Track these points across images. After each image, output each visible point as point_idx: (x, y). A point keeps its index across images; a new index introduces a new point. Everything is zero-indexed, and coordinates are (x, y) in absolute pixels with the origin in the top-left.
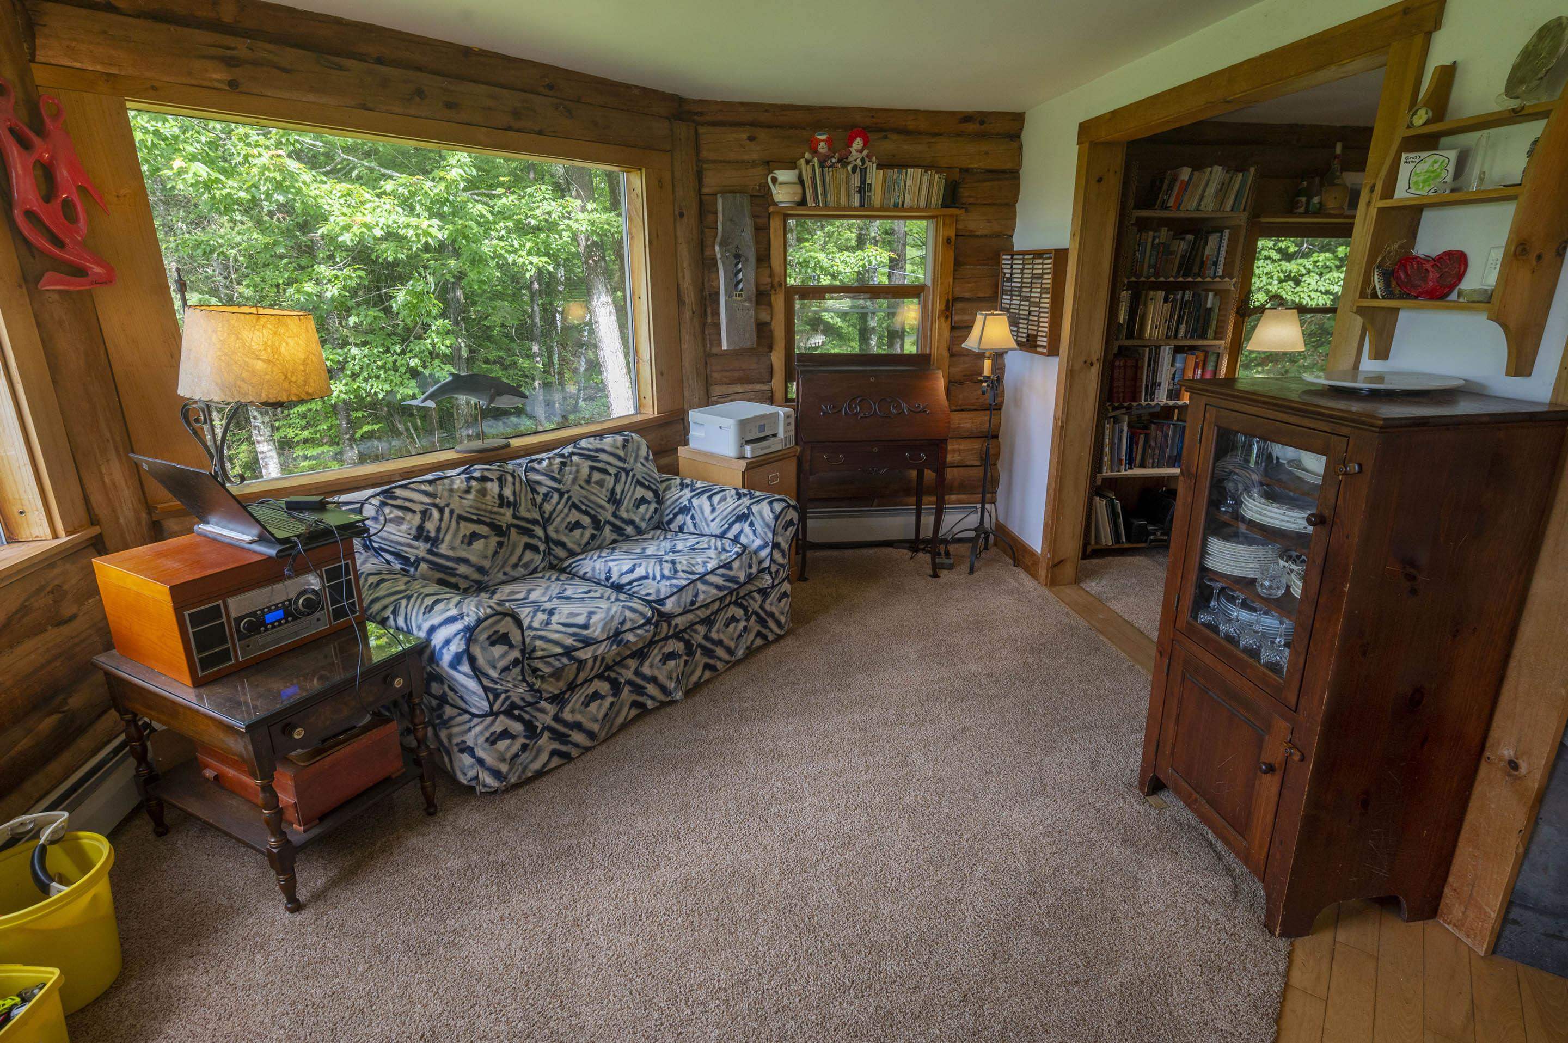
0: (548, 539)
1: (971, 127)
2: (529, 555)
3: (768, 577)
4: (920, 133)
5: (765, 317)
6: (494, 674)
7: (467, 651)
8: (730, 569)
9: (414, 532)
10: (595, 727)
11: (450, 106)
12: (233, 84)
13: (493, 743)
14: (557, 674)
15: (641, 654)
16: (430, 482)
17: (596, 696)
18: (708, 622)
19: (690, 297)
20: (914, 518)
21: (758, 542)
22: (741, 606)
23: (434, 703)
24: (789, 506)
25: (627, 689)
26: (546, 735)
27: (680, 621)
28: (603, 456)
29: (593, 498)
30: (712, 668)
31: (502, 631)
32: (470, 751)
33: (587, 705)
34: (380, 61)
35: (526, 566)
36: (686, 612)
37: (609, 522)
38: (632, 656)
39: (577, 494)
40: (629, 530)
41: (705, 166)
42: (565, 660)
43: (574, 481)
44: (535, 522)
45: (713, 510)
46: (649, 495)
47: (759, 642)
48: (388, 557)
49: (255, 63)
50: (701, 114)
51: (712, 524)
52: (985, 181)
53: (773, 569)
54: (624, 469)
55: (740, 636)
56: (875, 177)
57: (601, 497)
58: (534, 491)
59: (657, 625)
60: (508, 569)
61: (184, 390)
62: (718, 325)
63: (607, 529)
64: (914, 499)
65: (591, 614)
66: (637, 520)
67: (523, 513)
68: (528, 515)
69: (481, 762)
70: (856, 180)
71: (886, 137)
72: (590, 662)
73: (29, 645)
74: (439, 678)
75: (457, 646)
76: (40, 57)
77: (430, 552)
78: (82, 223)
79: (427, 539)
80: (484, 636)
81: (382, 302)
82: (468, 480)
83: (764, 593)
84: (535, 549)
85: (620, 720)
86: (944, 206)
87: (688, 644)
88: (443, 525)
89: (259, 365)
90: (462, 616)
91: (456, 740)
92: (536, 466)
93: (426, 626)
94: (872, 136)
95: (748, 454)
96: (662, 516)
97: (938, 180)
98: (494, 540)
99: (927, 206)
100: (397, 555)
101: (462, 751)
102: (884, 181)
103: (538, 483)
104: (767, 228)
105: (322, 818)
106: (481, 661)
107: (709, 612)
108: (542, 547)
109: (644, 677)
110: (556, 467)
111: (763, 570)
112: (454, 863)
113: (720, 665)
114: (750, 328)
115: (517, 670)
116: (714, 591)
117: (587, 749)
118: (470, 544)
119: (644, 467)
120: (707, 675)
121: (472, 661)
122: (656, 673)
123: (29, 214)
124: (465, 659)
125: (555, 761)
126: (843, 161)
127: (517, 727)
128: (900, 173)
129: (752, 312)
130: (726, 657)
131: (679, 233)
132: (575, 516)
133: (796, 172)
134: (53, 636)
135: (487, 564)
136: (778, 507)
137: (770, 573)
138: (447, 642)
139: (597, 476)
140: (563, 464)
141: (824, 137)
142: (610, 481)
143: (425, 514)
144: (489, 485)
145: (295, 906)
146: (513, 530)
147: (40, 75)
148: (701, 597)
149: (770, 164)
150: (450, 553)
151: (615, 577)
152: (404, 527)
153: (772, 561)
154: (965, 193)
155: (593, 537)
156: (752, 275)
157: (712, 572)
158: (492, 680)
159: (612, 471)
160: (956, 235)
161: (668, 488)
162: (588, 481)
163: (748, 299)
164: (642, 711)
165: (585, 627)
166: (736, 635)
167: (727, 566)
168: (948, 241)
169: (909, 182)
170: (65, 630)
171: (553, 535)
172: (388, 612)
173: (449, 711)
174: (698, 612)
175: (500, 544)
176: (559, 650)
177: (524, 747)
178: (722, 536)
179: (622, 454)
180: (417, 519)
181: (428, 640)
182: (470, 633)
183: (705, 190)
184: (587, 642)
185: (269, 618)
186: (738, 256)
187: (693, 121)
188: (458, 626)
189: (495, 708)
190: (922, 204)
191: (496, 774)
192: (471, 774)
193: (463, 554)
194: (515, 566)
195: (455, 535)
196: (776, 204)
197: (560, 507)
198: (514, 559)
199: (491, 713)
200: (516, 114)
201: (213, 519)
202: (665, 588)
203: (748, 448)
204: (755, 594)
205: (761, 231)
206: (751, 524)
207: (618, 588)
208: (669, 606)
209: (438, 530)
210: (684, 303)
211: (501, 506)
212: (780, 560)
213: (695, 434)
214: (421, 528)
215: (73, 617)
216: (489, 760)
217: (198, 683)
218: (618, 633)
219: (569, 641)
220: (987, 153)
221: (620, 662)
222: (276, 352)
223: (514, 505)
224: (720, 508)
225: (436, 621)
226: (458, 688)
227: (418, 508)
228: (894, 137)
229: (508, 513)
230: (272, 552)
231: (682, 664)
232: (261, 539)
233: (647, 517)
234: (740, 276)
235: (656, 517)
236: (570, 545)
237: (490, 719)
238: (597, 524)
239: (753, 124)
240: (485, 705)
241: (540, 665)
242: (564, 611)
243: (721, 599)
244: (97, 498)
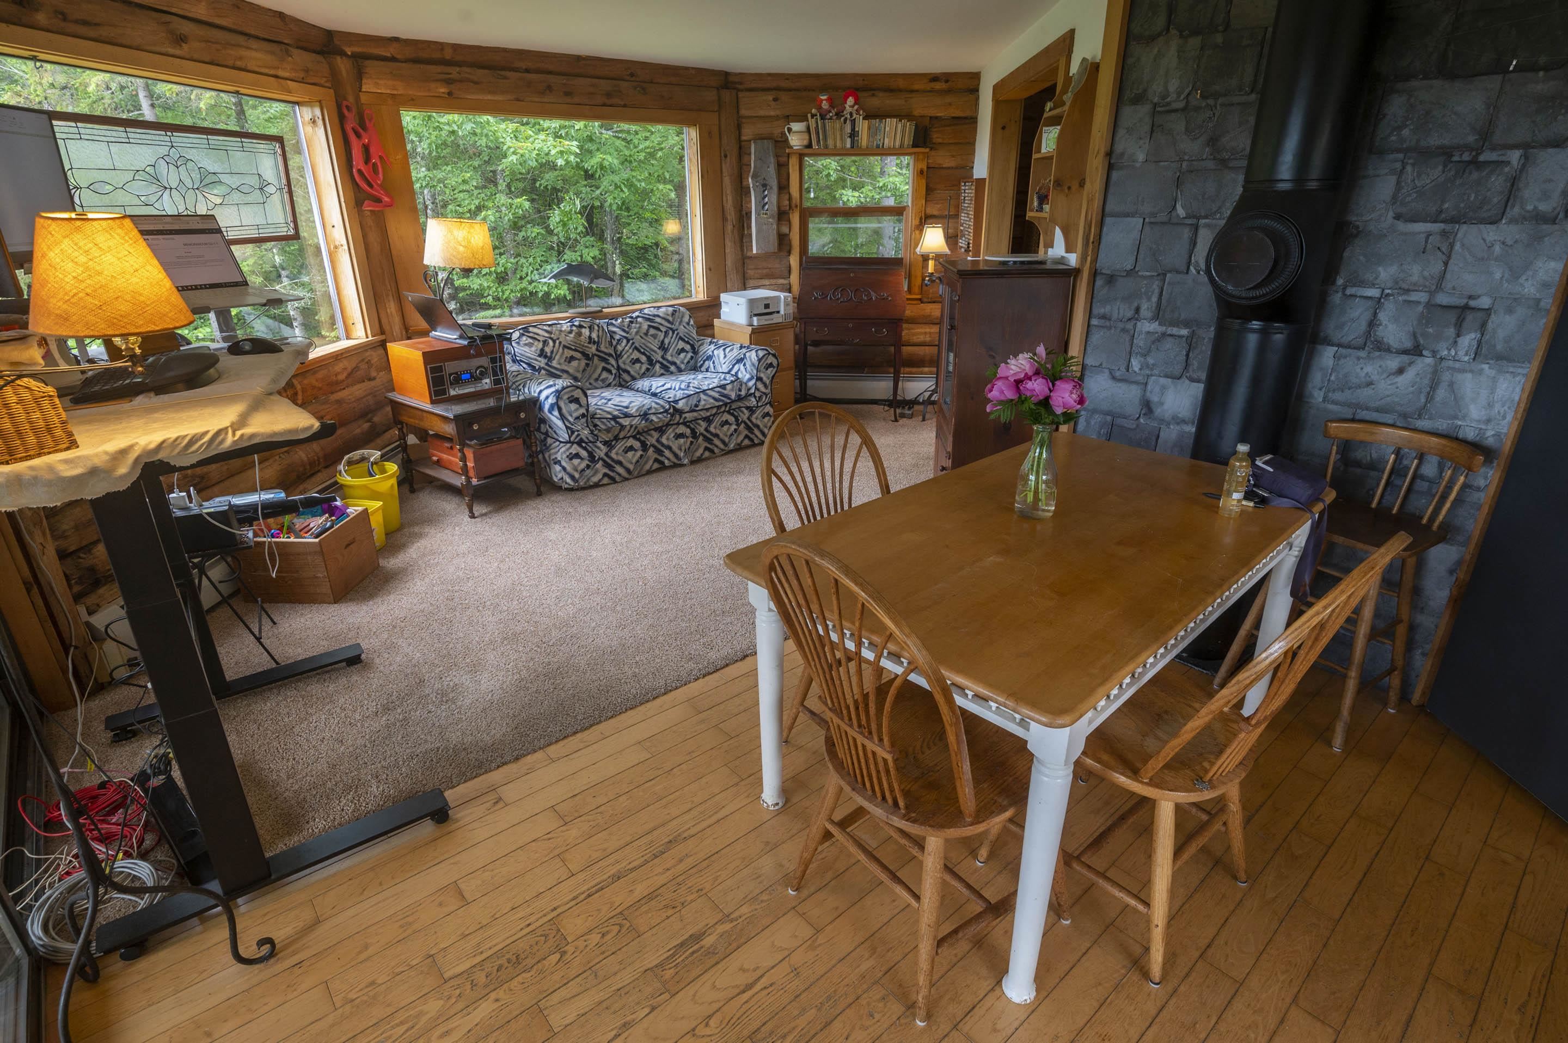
0: (619, 368)
1: (938, 86)
2: (605, 375)
3: (753, 399)
4: (900, 90)
5: (785, 230)
6: (571, 419)
7: (557, 403)
8: (725, 389)
9: (538, 352)
10: (631, 467)
11: (567, 94)
12: (450, 94)
13: (571, 459)
14: (608, 430)
15: (661, 430)
16: (549, 325)
17: (631, 448)
18: (708, 420)
19: (731, 214)
20: (891, 384)
21: (748, 376)
22: (732, 415)
23: (543, 437)
24: (769, 353)
25: (651, 449)
26: (601, 463)
27: (689, 416)
28: (658, 320)
29: (649, 345)
30: (712, 451)
31: (576, 396)
32: (558, 462)
33: (626, 453)
34: (527, 71)
35: (603, 381)
36: (692, 411)
37: (659, 362)
38: (656, 429)
39: (638, 341)
40: (673, 368)
41: (744, 120)
42: (613, 423)
43: (637, 333)
44: (610, 355)
45: (725, 357)
46: (688, 347)
47: (747, 442)
48: (525, 366)
49: (461, 81)
50: (741, 83)
51: (724, 366)
52: (950, 125)
53: (757, 394)
54: (671, 329)
55: (732, 435)
56: (863, 126)
57: (654, 345)
58: (612, 337)
59: (672, 415)
60: (592, 381)
61: (426, 262)
62: (750, 235)
63: (658, 366)
64: (892, 370)
65: (631, 402)
66: (678, 362)
67: (603, 348)
68: (606, 350)
69: (564, 469)
70: (848, 129)
71: (873, 95)
72: (628, 427)
73: (358, 386)
74: (543, 421)
75: (551, 400)
76: (363, 90)
77: (547, 364)
78: (381, 176)
79: (546, 357)
80: (566, 397)
81: (543, 222)
82: (571, 326)
83: (751, 410)
84: (610, 371)
85: (647, 467)
86: (915, 145)
87: (693, 431)
88: (555, 350)
89: (461, 249)
90: (555, 385)
91: (553, 457)
92: (614, 322)
93: (538, 390)
94: (861, 94)
95: (755, 323)
96: (696, 362)
97: (909, 127)
98: (584, 362)
99: (901, 146)
100: (529, 364)
101: (555, 463)
102: (869, 128)
103: (614, 332)
104: (786, 165)
105: (485, 478)
106: (564, 411)
107: (708, 414)
108: (614, 371)
109: (663, 445)
110: (626, 324)
111: (751, 395)
112: (547, 511)
113: (716, 450)
114: (773, 238)
115: (584, 420)
116: (712, 401)
117: (627, 479)
118: (569, 362)
119: (687, 327)
120: (707, 454)
121: (560, 409)
122: (671, 444)
123: (359, 171)
124: (556, 408)
125: (606, 481)
126: (839, 115)
127: (584, 454)
128: (881, 122)
129: (775, 226)
130: (722, 446)
131: (724, 170)
132: (636, 355)
133: (804, 123)
134: (368, 385)
135: (579, 375)
136: (761, 353)
137: (755, 397)
138: (547, 398)
139: (652, 331)
140: (632, 322)
141: (825, 97)
142: (661, 336)
143: (545, 342)
144: (583, 330)
145: (473, 516)
146: (596, 358)
147: (364, 98)
148: (702, 403)
149: (788, 119)
150: (558, 366)
151: (653, 390)
152: (533, 349)
153: (757, 389)
154: (936, 137)
155: (648, 370)
156: (774, 198)
157: (712, 389)
158: (570, 422)
159: (663, 329)
160: (928, 168)
161: (702, 344)
162: (646, 334)
163: (772, 216)
164: (663, 468)
165: (627, 407)
166: (729, 433)
167: (723, 387)
168: (921, 172)
169: (887, 129)
170: (372, 383)
171: (622, 365)
172: (521, 387)
173: (549, 441)
174: (701, 413)
175: (587, 365)
176: (610, 416)
177: (588, 467)
178: (729, 373)
179: (671, 319)
180: (540, 345)
181: (539, 397)
182: (558, 394)
183: (743, 138)
184: (627, 415)
185: (464, 377)
186: (765, 186)
187: (734, 89)
188: (553, 389)
189: (572, 439)
190: (898, 144)
191: (572, 477)
192: (560, 476)
193: (566, 368)
194: (597, 380)
195: (561, 356)
196: (791, 147)
197: (627, 348)
198: (596, 375)
199: (569, 442)
200: (609, 95)
201: (439, 329)
202: (679, 394)
203: (755, 319)
204: (744, 409)
205: (782, 167)
206: (744, 365)
207: (654, 395)
208: (681, 405)
209: (552, 352)
210: (727, 220)
211: (590, 343)
212: (763, 389)
213: (725, 309)
214: (542, 350)
215: (374, 379)
216: (569, 468)
217: (433, 402)
218: (646, 414)
219: (616, 413)
220: (950, 104)
221: (647, 432)
222: (469, 242)
223: (598, 343)
224: (729, 355)
225: (542, 387)
226: (553, 426)
227: (541, 339)
228: (881, 94)
229: (594, 348)
230: (465, 343)
231: (689, 443)
232: (461, 337)
233: (686, 361)
234: (766, 200)
235: (692, 362)
236: (632, 373)
237: (569, 445)
238: (650, 361)
239: (778, 89)
240: (566, 436)
241: (599, 423)
242: (617, 400)
243: (719, 407)
244: (384, 321)
